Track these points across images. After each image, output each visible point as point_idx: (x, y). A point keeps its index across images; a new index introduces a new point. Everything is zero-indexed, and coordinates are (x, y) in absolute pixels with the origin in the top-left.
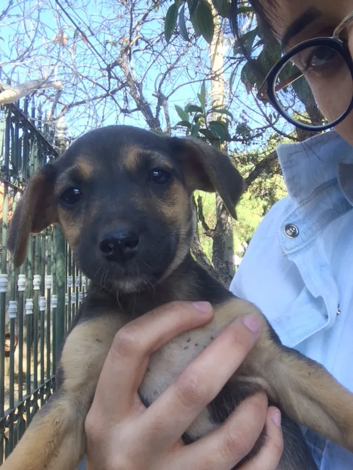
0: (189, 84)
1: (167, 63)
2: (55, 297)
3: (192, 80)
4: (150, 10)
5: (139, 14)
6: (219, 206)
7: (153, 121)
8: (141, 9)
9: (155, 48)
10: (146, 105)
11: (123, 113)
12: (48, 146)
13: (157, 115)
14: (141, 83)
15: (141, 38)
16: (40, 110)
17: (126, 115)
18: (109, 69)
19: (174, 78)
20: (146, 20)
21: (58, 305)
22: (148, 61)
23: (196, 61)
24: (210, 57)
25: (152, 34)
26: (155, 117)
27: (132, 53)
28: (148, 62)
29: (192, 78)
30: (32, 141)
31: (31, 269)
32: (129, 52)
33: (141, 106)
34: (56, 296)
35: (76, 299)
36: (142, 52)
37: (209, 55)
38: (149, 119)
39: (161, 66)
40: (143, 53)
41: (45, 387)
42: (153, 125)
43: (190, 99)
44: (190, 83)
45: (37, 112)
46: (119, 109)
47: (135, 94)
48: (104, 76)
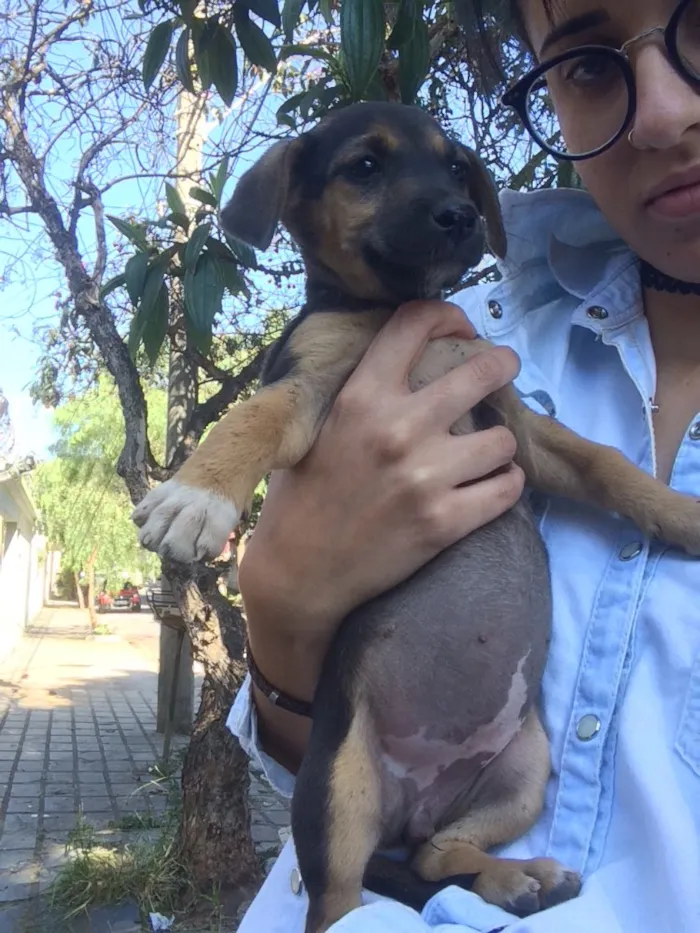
0: (134, 179)
1: (95, 131)
3: (144, 173)
4: (72, 20)
5: (49, 22)
6: (176, 425)
7: (64, 235)
8: (51, 13)
9: (73, 96)
10: (50, 203)
13: (73, 226)
14: (44, 159)
15: (46, 70)
17: (2, 217)
19: (103, 162)
20: (62, 36)
23: (153, 138)
24: (178, 137)
25: (68, 66)
26: (67, 229)
27: (27, 94)
28: (55, 121)
29: (144, 169)
32: (20, 91)
33: (42, 203)
36: (46, 97)
37: (177, 132)
38: (55, 231)
39: (82, 133)
40: (49, 101)
42: (63, 244)
43: (132, 208)
44: (137, 176)
47: (29, 177)
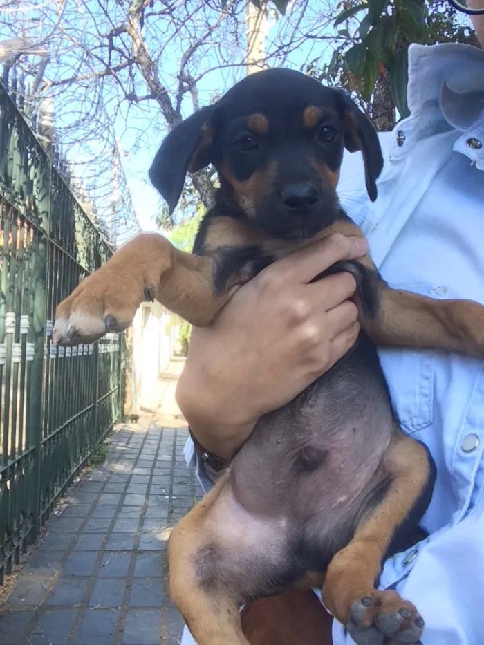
0: (219, 69)
1: (191, 37)
2: (32, 346)
3: (225, 64)
7: (173, 114)
9: (175, 13)
10: (163, 91)
11: (127, 100)
12: (30, 135)
13: (179, 107)
14: (157, 60)
16: (22, 84)
17: (132, 103)
18: (110, 37)
19: (198, 58)
21: (34, 356)
22: (164, 30)
23: (230, 38)
24: (247, 35)
26: (175, 109)
27: (145, 16)
28: (164, 33)
29: (225, 61)
30: (12, 125)
31: (5, 303)
32: (141, 14)
33: (157, 92)
34: (33, 344)
35: (56, 352)
36: (157, 16)
37: (247, 32)
38: (167, 111)
39: (182, 39)
40: (159, 19)
41: (16, 465)
42: (172, 120)
43: (218, 90)
44: (221, 67)
45: (18, 85)
46: (123, 94)
47: (149, 74)
48: (102, 46)
